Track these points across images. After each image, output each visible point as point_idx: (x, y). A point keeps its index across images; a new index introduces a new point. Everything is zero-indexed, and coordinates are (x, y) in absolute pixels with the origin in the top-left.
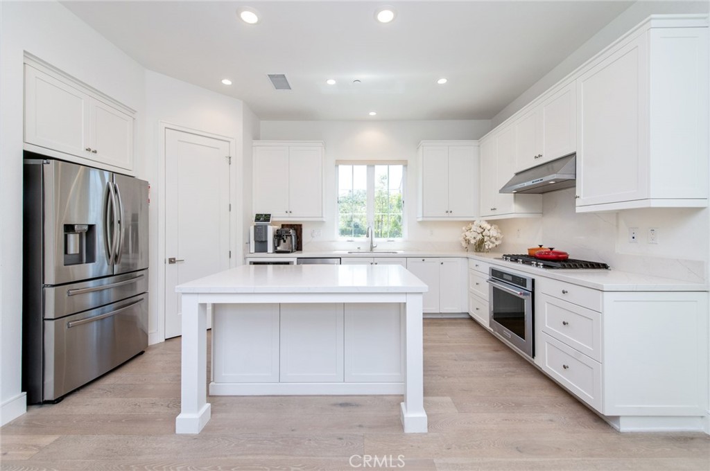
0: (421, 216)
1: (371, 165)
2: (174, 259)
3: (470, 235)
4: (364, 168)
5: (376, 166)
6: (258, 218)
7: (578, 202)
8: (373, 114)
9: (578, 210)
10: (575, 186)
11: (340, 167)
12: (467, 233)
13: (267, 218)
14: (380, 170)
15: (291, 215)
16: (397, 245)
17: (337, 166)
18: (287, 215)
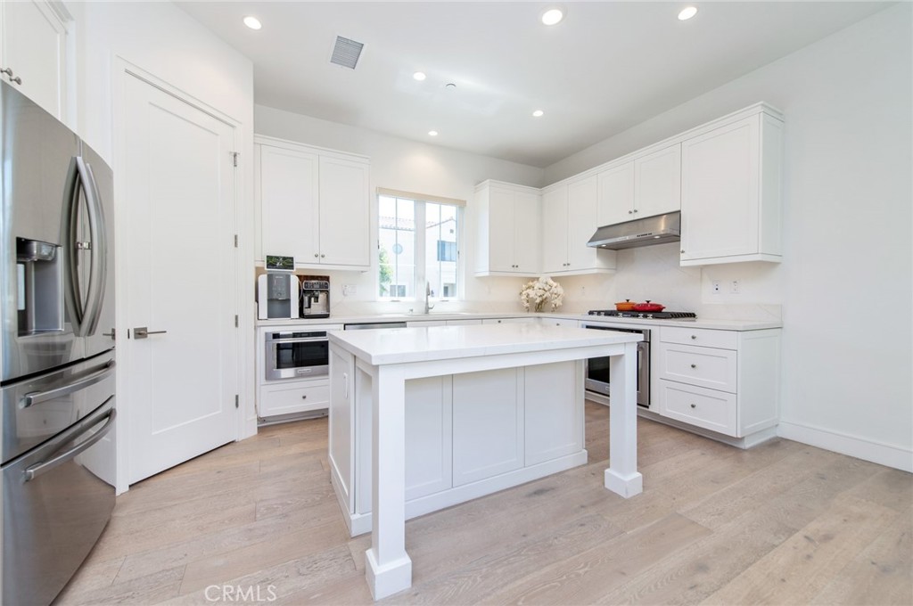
0: (488, 269)
1: (421, 199)
2: (145, 329)
3: (532, 293)
4: (411, 203)
5: (427, 204)
6: (272, 262)
7: (682, 256)
8: (433, 133)
9: (682, 264)
10: (680, 240)
11: (381, 198)
12: (530, 291)
13: (288, 263)
14: (432, 210)
15: (322, 260)
16: (453, 305)
17: (378, 196)
18: (316, 260)
